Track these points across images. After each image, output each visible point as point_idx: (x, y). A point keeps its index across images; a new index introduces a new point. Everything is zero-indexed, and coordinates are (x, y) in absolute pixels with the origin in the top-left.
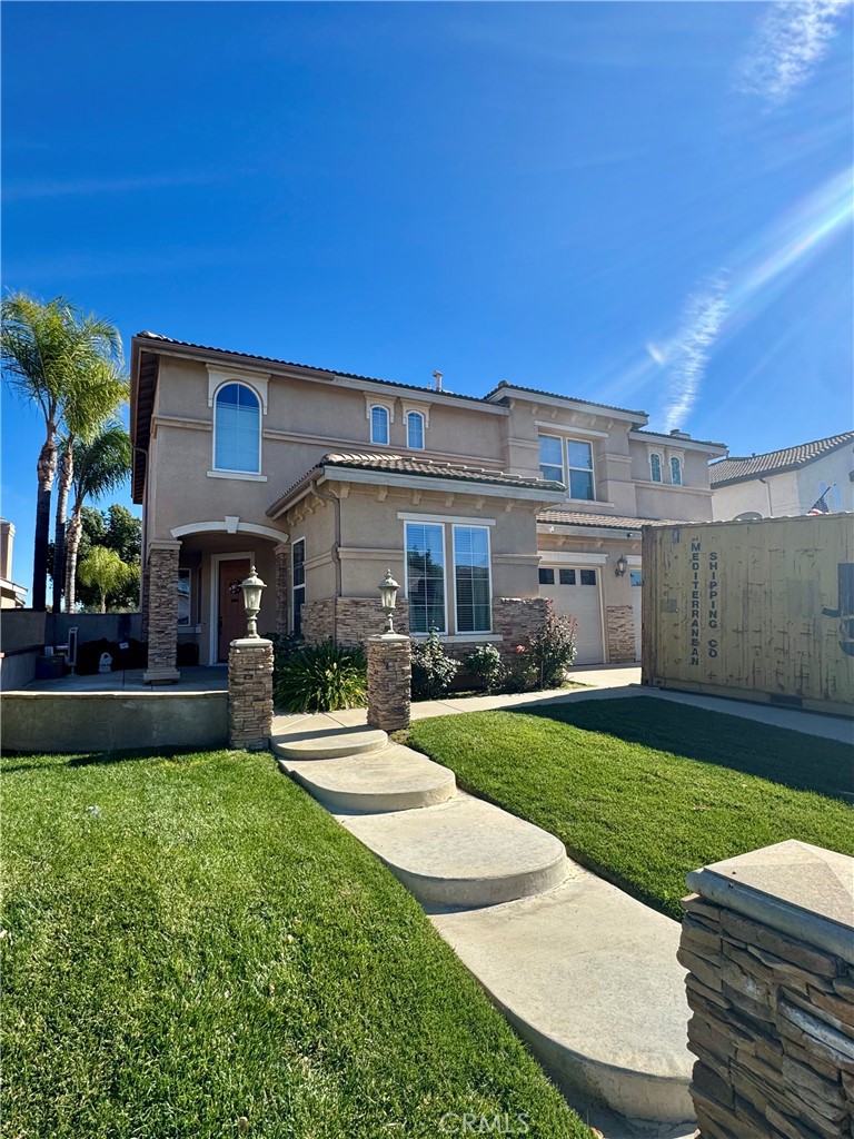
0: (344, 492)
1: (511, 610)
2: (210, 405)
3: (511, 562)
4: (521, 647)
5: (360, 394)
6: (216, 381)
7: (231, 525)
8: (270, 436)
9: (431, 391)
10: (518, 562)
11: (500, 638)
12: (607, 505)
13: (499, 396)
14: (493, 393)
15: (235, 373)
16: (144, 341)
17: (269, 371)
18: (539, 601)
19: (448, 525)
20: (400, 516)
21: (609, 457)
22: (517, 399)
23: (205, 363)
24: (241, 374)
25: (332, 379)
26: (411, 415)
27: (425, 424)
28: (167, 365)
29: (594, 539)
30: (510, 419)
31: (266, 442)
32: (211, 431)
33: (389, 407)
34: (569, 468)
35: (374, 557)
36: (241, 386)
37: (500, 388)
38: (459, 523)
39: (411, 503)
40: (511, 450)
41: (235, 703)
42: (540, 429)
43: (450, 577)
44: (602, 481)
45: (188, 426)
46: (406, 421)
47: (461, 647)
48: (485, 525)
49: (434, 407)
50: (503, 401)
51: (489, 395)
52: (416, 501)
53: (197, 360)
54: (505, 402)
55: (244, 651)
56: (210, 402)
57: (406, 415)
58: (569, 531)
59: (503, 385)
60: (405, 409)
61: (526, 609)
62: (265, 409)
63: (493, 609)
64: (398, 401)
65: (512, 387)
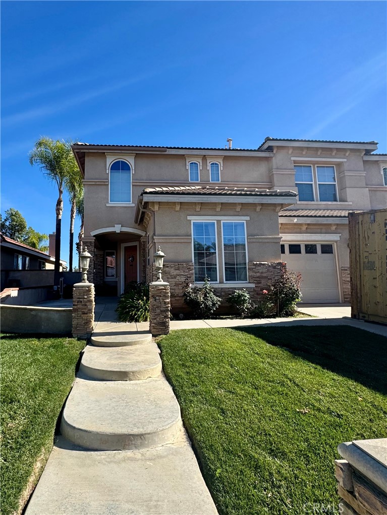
0: (156, 207)
1: (260, 269)
2: (107, 172)
3: (260, 241)
4: (265, 291)
5: (183, 157)
6: (110, 160)
7: (117, 229)
8: (135, 184)
9: (226, 150)
10: (266, 241)
11: (253, 285)
12: (346, 203)
13: (266, 146)
14: (262, 145)
15: (117, 155)
16: (76, 147)
17: (134, 152)
18: (280, 264)
19: (219, 222)
20: (189, 218)
21: (347, 173)
22: (277, 146)
23: (104, 153)
24: (121, 155)
25: (166, 151)
26: (213, 164)
27: (221, 168)
28: (88, 156)
29: (330, 225)
30: (273, 158)
31: (134, 187)
32: (108, 185)
33: (199, 161)
34: (318, 183)
35: (174, 241)
36: (122, 161)
37: (266, 142)
38: (225, 220)
39: (196, 211)
40: (275, 176)
41: (73, 315)
42: (295, 162)
43: (220, 250)
44: (343, 188)
45: (97, 183)
46: (209, 168)
47: (227, 290)
48: (243, 220)
49: (226, 158)
50: (269, 148)
51: (260, 147)
52: (198, 209)
53: (100, 151)
54: (270, 149)
55: (77, 289)
56: (107, 170)
57: (209, 165)
58: (309, 221)
59: (268, 139)
60: (208, 162)
61: (271, 269)
62: (133, 171)
63: (249, 269)
64: (204, 158)
65: (273, 140)
